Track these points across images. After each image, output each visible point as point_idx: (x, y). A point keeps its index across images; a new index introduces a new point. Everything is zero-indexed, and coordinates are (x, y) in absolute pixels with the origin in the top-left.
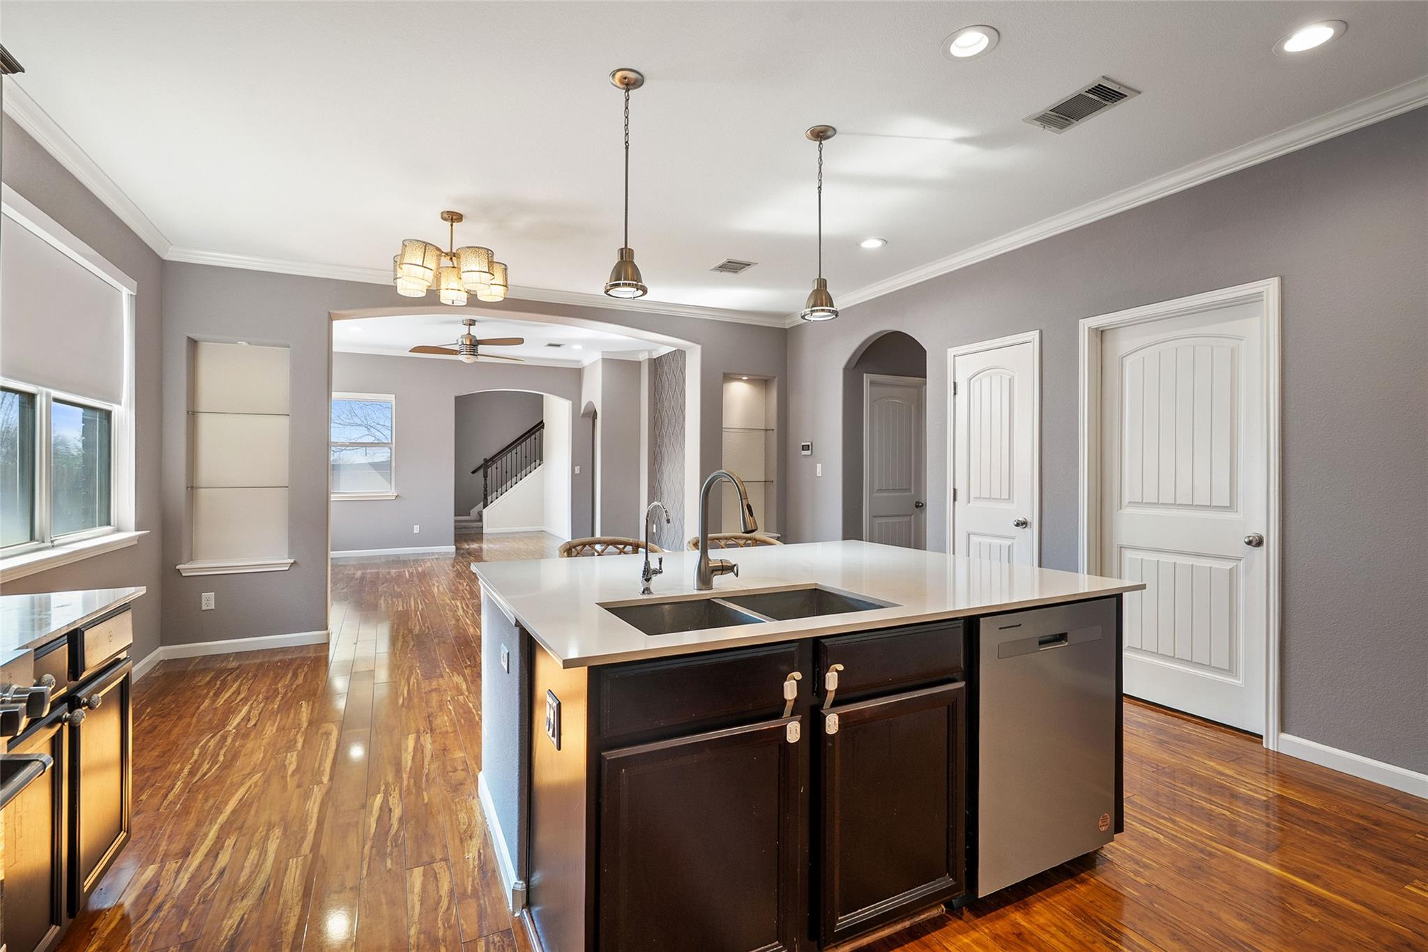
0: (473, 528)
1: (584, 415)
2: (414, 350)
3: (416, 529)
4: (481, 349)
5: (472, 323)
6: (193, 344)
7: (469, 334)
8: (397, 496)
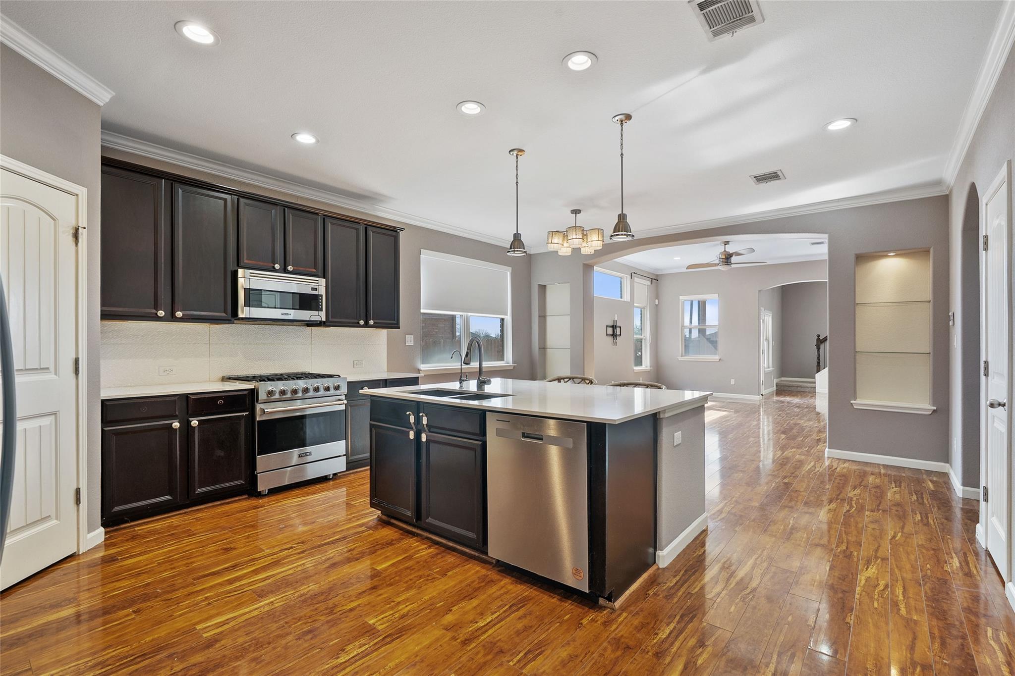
0: (807, 387)
2: (689, 267)
3: (733, 382)
4: (734, 259)
5: (727, 243)
6: (543, 288)
7: (725, 251)
8: (720, 359)
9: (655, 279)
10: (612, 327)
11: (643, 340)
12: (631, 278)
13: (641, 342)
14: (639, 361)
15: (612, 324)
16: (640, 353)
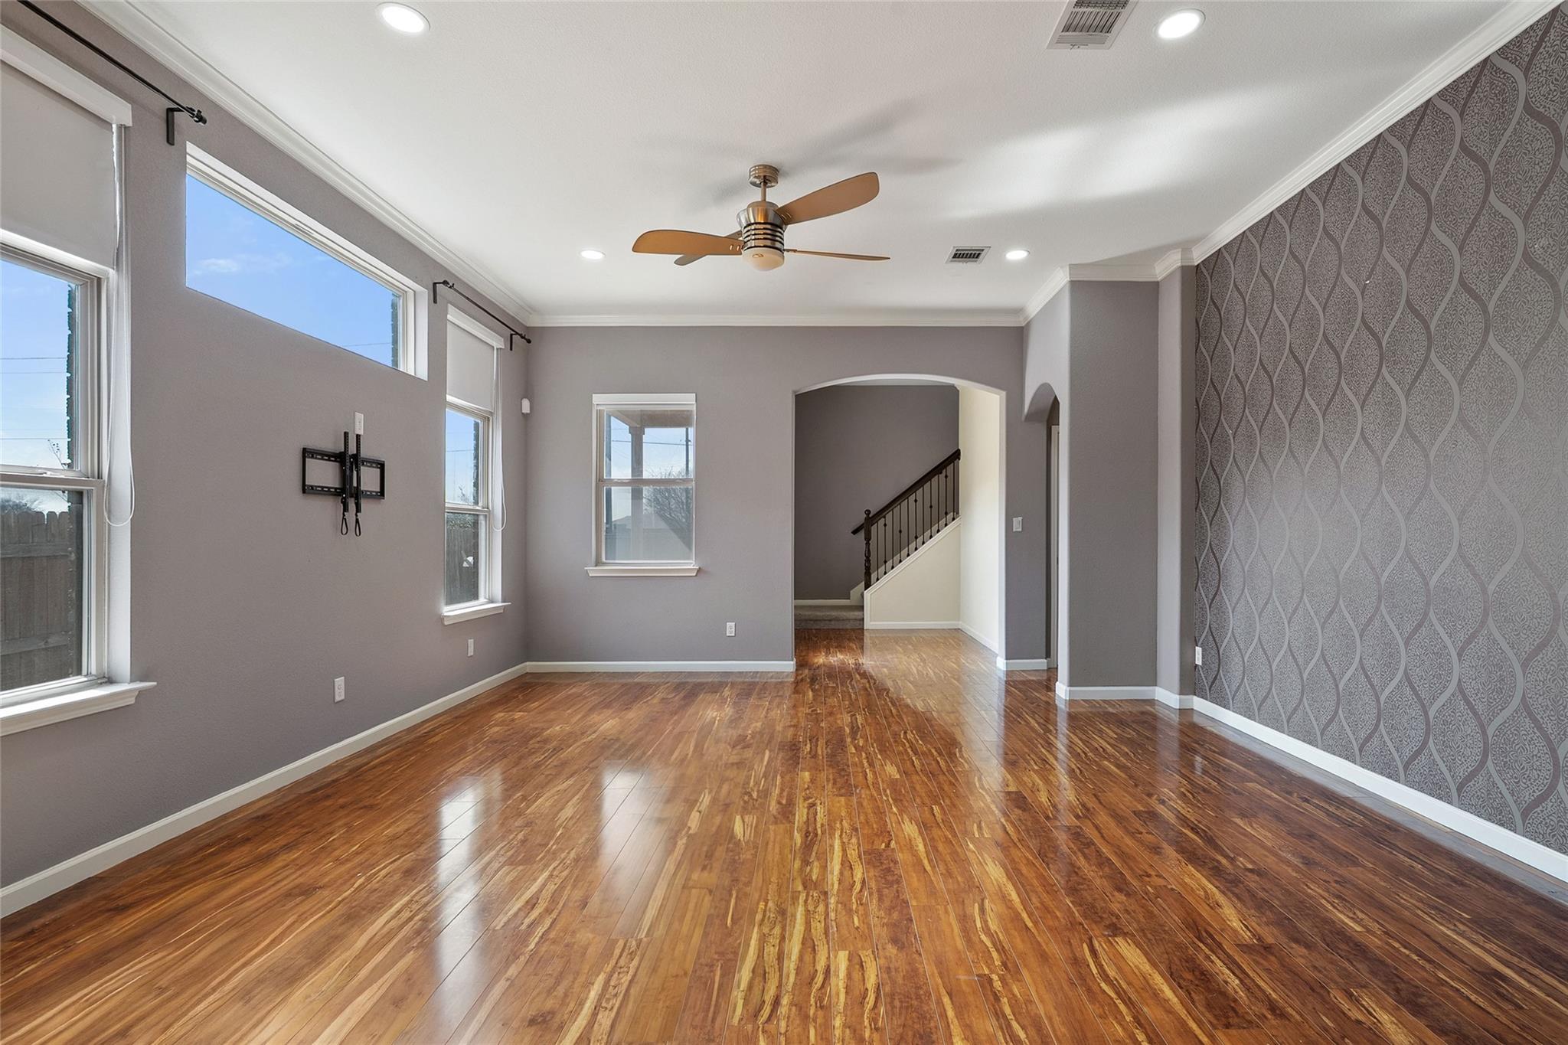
1: (1031, 417)
3: (730, 629)
5: (767, 178)
7: (764, 204)
8: (699, 571)
9: (520, 335)
10: (340, 458)
11: (481, 518)
12: (435, 301)
13: (476, 524)
14: (466, 585)
15: (336, 446)
16: (470, 559)
